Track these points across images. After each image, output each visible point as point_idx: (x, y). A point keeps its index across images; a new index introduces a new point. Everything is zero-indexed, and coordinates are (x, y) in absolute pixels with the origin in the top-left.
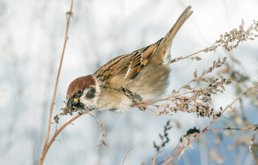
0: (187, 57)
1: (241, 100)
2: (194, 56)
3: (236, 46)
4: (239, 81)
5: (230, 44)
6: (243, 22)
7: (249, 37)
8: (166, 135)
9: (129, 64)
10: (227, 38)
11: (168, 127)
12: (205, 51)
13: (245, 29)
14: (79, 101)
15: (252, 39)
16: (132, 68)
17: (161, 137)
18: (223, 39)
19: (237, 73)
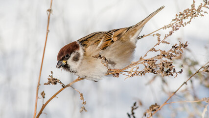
0: (149, 35)
1: (191, 81)
2: (155, 33)
3: (189, 22)
4: (190, 66)
5: (184, 21)
6: (194, 2)
7: (200, 14)
8: (133, 114)
9: (101, 38)
10: (181, 16)
11: (135, 107)
12: (163, 28)
13: (196, 8)
14: (66, 62)
15: (202, 15)
16: (103, 41)
17: (129, 115)
18: (178, 18)
19: (188, 59)
